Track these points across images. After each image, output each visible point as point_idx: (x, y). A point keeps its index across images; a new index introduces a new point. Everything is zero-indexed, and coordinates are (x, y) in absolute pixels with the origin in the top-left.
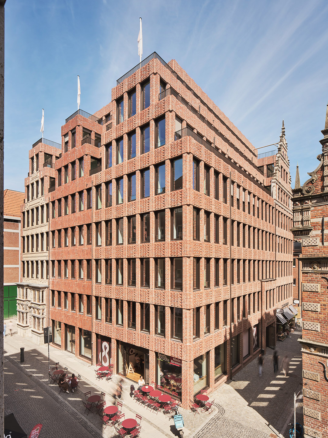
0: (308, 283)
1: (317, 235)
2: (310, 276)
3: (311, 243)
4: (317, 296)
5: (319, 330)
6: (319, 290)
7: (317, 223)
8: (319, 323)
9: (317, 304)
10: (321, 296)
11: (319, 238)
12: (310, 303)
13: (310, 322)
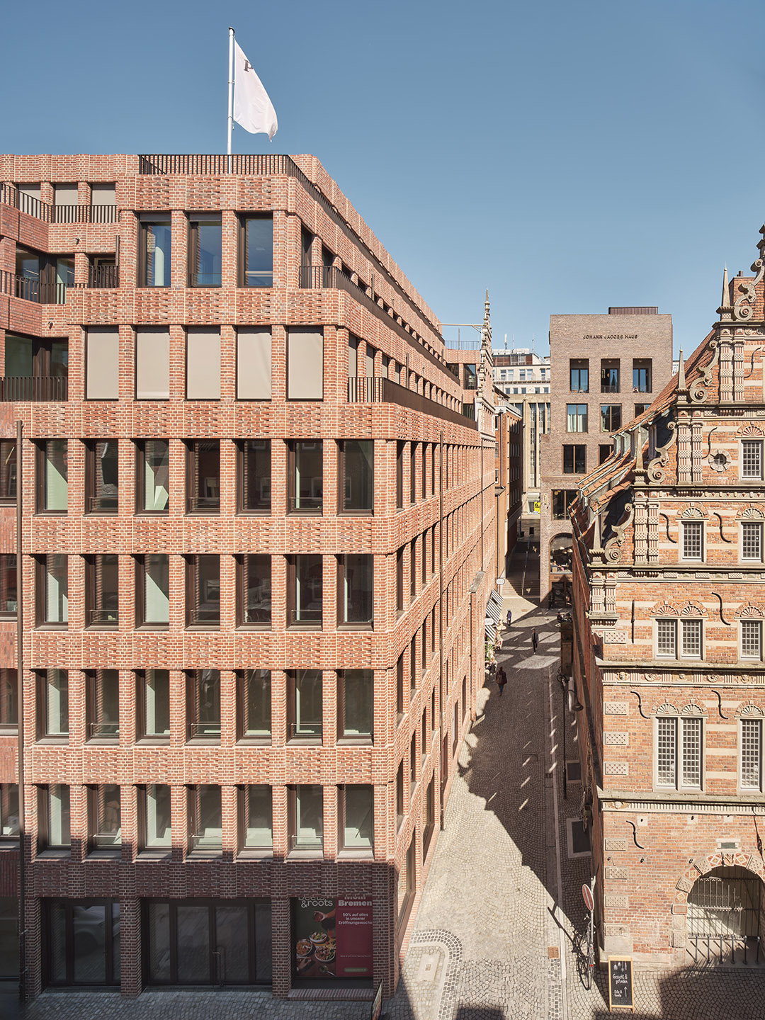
0: (612, 700)
1: (625, 628)
2: (615, 690)
3: (617, 639)
4: (625, 721)
5: (627, 773)
6: (627, 712)
7: (625, 609)
8: (627, 761)
9: (624, 733)
10: (630, 721)
11: (628, 632)
12: (615, 733)
13: (615, 763)
